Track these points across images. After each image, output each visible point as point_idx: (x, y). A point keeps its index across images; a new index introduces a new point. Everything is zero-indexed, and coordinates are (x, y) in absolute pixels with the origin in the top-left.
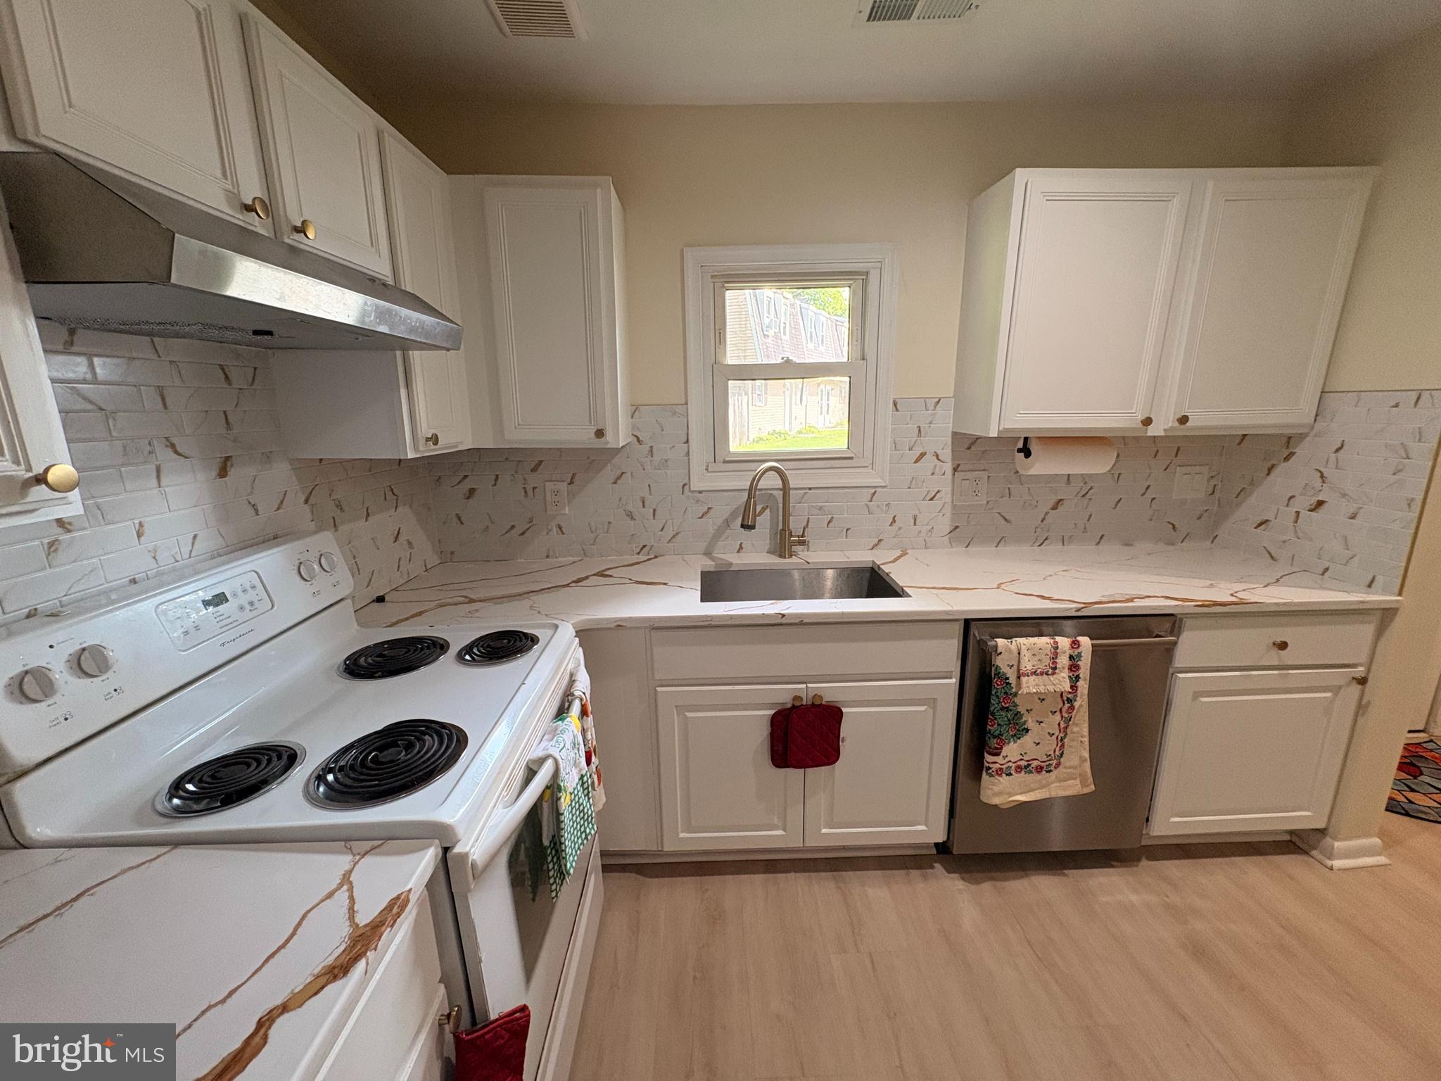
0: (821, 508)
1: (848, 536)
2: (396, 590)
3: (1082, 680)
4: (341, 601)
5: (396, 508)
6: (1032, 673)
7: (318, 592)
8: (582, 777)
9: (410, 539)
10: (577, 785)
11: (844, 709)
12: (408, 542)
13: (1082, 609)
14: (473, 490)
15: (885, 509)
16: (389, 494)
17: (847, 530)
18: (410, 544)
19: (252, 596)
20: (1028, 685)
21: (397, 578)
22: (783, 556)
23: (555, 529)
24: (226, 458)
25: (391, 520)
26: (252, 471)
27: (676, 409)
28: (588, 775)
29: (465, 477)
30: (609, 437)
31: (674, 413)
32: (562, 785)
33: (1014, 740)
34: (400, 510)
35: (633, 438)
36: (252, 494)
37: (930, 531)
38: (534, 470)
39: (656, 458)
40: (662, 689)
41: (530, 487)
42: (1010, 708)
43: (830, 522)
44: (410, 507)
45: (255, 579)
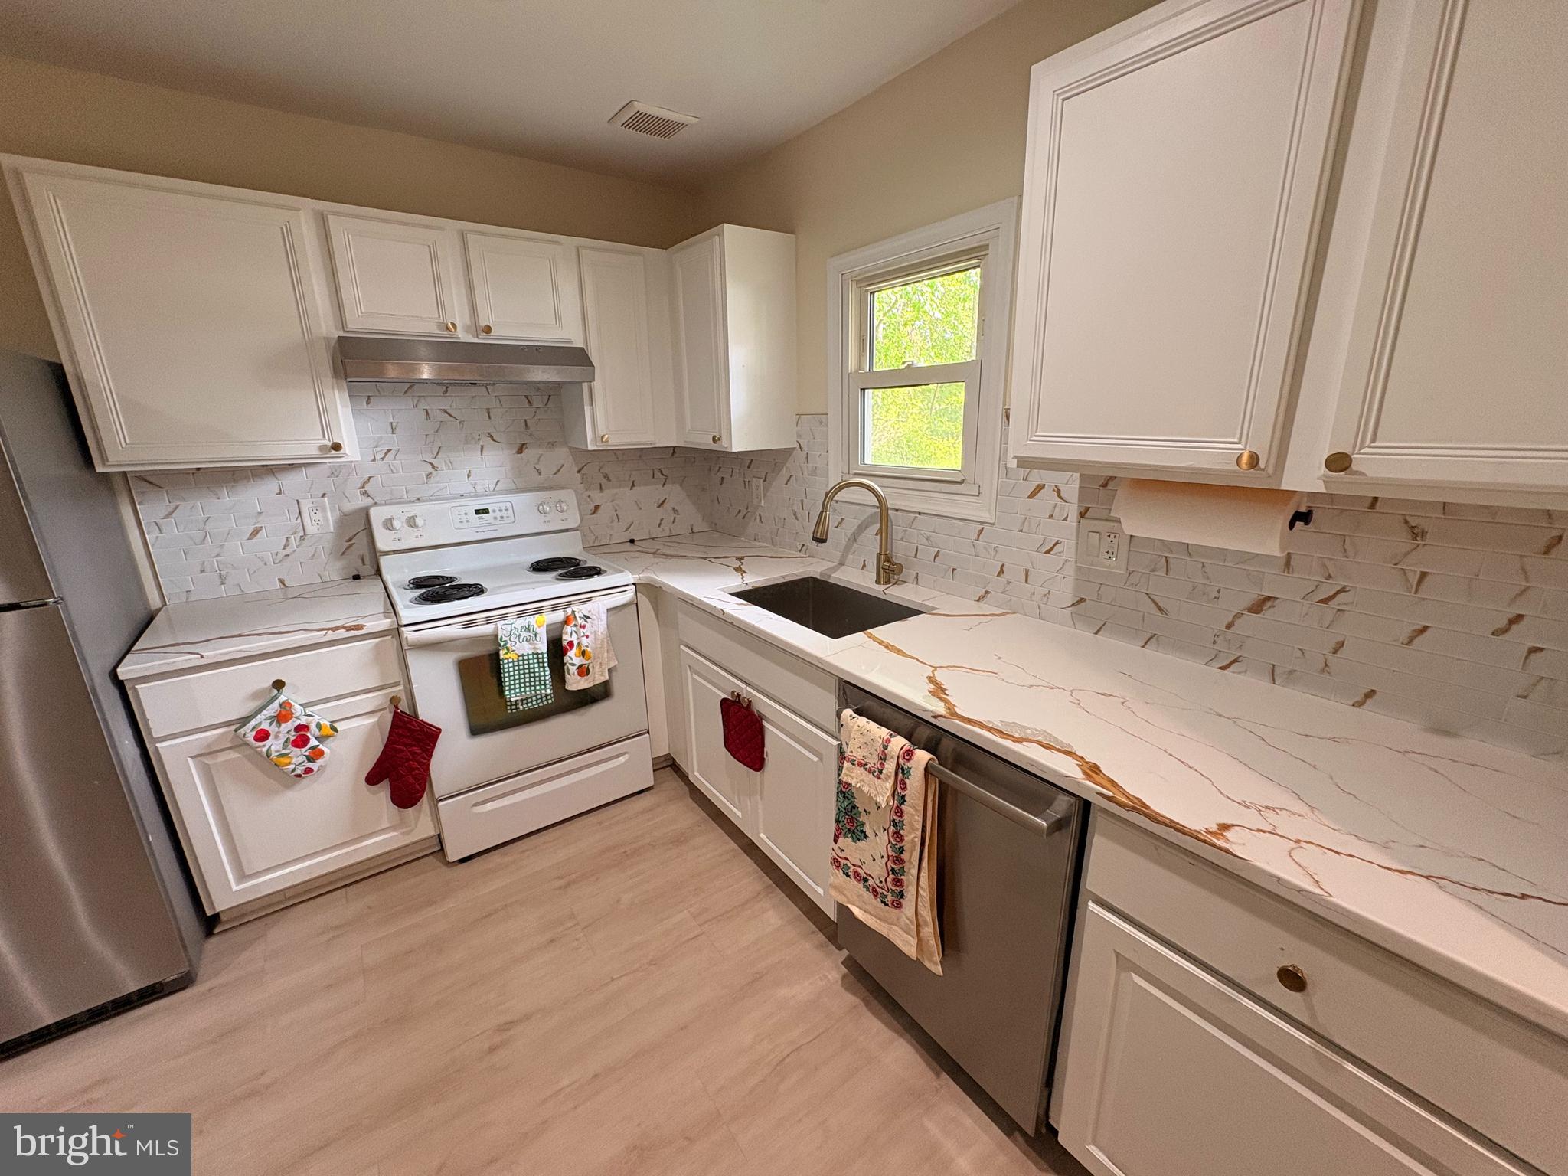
0: (928, 538)
2: (653, 539)
3: (909, 806)
4: (567, 530)
5: (664, 484)
6: (860, 765)
7: (549, 521)
8: (537, 654)
9: (676, 508)
10: (528, 655)
11: (765, 723)
12: (673, 509)
13: (939, 718)
14: (723, 478)
15: (993, 553)
16: (658, 474)
17: (954, 570)
18: (675, 511)
19: (504, 514)
20: (852, 775)
21: (657, 532)
22: (878, 582)
23: (758, 517)
24: (524, 444)
25: (657, 492)
26: (540, 451)
27: (821, 418)
28: (545, 656)
29: (720, 468)
30: (724, 443)
31: (821, 422)
32: (502, 644)
33: (852, 837)
34: (668, 487)
35: (796, 445)
36: (537, 463)
37: (1045, 595)
38: (749, 467)
39: (810, 465)
40: (682, 647)
41: (746, 480)
42: (847, 795)
43: (936, 556)
44: (681, 485)
45: (509, 506)
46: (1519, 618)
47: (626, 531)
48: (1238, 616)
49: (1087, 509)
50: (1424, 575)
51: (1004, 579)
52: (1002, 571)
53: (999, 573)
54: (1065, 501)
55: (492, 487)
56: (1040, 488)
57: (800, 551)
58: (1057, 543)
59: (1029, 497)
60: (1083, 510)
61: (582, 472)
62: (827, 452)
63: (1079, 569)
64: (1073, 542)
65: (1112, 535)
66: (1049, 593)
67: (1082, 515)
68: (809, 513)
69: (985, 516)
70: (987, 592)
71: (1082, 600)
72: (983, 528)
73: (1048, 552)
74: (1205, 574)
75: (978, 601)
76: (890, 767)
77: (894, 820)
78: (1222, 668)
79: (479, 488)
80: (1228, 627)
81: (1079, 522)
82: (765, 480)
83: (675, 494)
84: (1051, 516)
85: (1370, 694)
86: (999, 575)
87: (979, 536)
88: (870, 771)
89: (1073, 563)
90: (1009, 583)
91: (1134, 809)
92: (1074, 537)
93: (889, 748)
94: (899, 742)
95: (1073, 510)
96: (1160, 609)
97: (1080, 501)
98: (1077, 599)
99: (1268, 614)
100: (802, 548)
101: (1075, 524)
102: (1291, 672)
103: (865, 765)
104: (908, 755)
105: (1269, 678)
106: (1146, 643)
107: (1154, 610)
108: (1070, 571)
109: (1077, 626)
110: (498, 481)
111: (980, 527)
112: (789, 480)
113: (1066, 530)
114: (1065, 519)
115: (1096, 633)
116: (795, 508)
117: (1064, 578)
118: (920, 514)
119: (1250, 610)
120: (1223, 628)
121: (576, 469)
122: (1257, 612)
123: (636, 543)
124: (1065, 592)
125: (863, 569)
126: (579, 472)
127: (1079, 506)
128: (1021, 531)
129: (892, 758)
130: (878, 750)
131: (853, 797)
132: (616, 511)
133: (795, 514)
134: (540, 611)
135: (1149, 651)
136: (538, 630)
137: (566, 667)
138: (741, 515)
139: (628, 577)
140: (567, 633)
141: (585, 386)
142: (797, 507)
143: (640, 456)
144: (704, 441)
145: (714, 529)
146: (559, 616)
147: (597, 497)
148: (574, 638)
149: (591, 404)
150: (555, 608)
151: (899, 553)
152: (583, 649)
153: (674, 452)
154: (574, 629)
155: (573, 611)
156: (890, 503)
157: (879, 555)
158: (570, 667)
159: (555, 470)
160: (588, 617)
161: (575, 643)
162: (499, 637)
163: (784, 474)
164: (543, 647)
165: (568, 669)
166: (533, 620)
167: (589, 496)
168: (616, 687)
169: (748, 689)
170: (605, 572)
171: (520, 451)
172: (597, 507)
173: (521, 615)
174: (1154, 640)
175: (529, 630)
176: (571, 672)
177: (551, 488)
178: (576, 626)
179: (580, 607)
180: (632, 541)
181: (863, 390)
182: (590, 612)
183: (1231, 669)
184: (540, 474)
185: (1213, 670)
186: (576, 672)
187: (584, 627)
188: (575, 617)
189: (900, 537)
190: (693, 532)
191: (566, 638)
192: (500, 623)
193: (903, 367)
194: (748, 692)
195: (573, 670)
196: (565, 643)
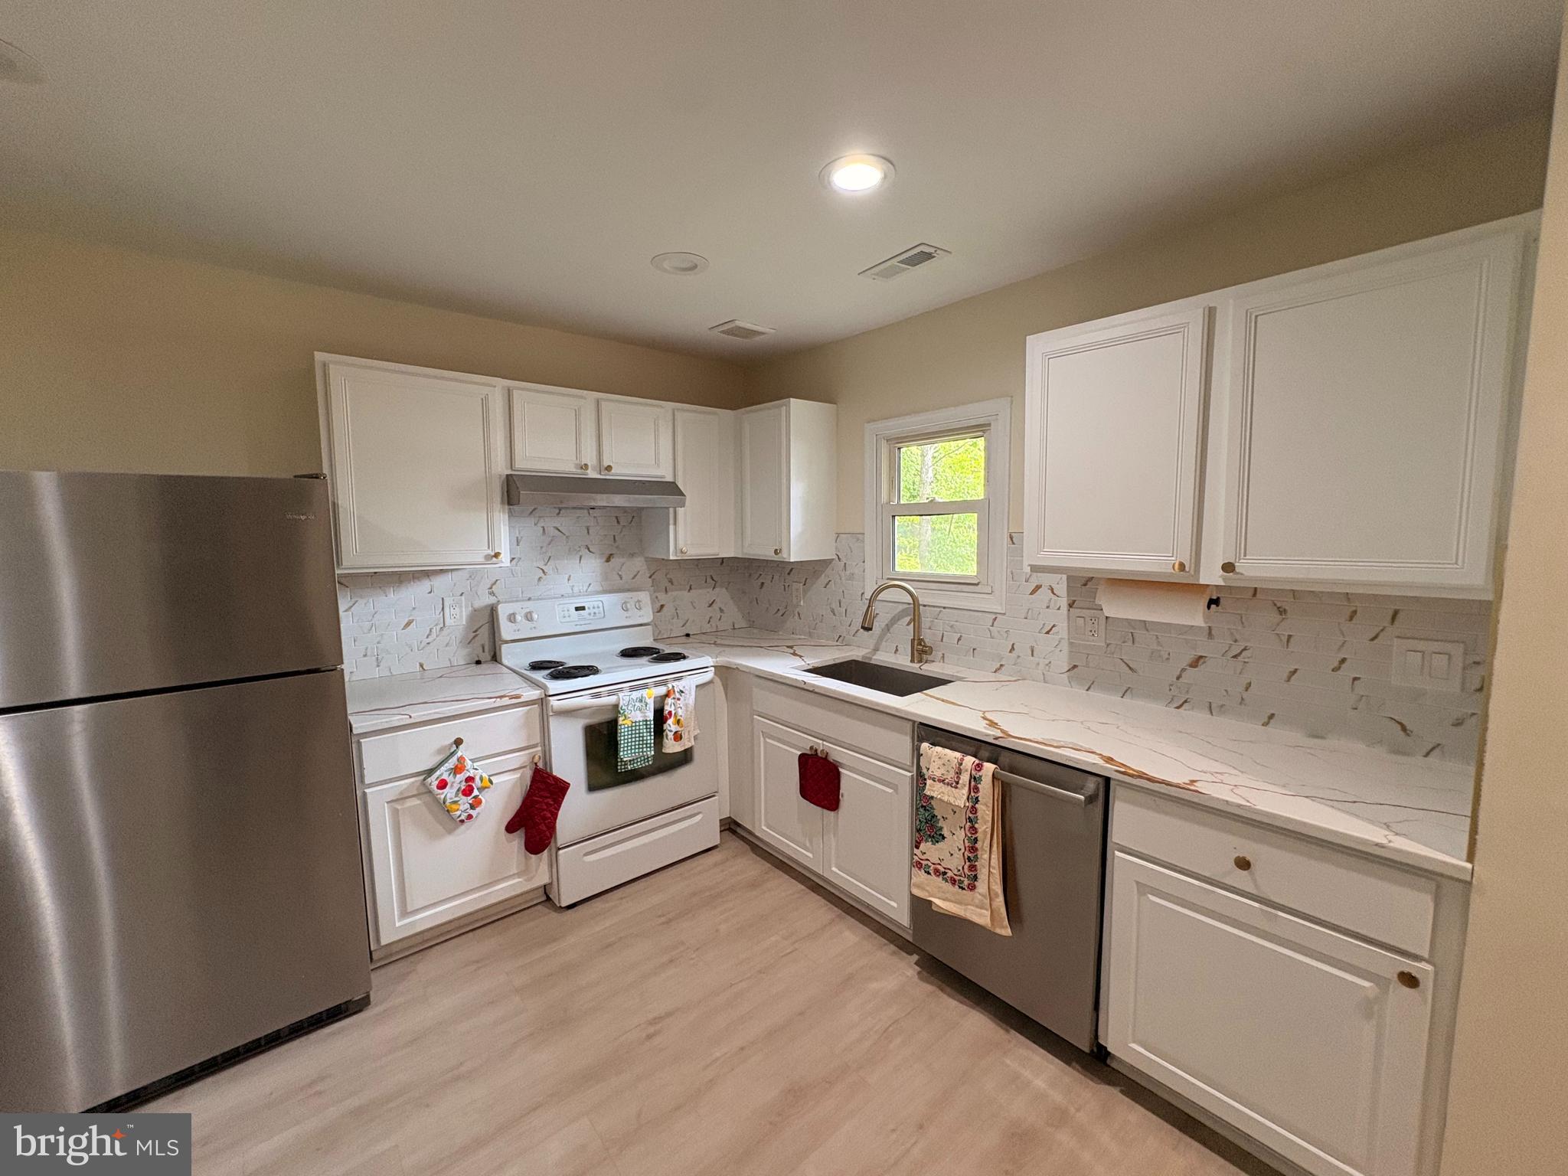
0: (952, 627)
1: (976, 655)
2: (704, 633)
3: (981, 804)
4: (641, 625)
5: (714, 588)
6: (940, 781)
7: (630, 617)
8: (646, 721)
9: (722, 608)
10: (640, 722)
11: (840, 770)
12: (720, 608)
13: (1000, 739)
14: (763, 583)
15: (1005, 635)
16: (709, 580)
17: (974, 649)
18: (721, 610)
19: (596, 610)
20: (934, 789)
21: (707, 628)
22: (912, 661)
23: (797, 615)
24: (611, 554)
25: (703, 595)
26: (622, 560)
27: (858, 537)
28: (652, 722)
29: (761, 575)
30: (784, 554)
31: (858, 540)
32: (622, 712)
33: (932, 841)
34: (717, 590)
35: (835, 557)
36: (620, 570)
37: (1047, 665)
38: (789, 574)
39: (848, 573)
40: (755, 717)
41: (787, 585)
42: (927, 808)
43: (959, 640)
44: (726, 589)
45: (601, 605)
46: (1343, 661)
47: (683, 626)
48: (1183, 670)
49: (1074, 601)
50: (1290, 637)
51: (1015, 654)
52: (1013, 648)
53: (1011, 650)
54: (1058, 597)
55: (585, 589)
56: (1038, 587)
57: (837, 641)
58: (1054, 626)
59: (1031, 594)
60: (1071, 602)
61: (653, 577)
62: (864, 562)
63: (1071, 644)
64: (1066, 624)
65: (1093, 620)
66: (1050, 662)
67: (1071, 606)
68: (846, 611)
69: (998, 608)
70: (1001, 665)
71: (1075, 667)
72: (996, 617)
73: (1048, 633)
74: (1159, 643)
75: (995, 672)
76: (965, 778)
77: (969, 817)
78: (1178, 708)
79: (576, 589)
80: (1178, 678)
81: (1069, 610)
82: (805, 585)
83: (722, 595)
84: (1048, 607)
85: (1272, 716)
86: (1010, 652)
87: (993, 623)
88: (948, 784)
89: (1067, 640)
90: (1019, 657)
91: (1140, 777)
92: (1066, 621)
93: (964, 764)
94: (970, 761)
95: (1064, 602)
96: (1130, 668)
97: (1068, 595)
98: (1071, 666)
99: (1201, 667)
100: (839, 638)
101: (1066, 612)
102: (1222, 706)
103: (943, 781)
104: (979, 767)
105: (1207, 710)
106: (1124, 695)
107: (1127, 670)
108: (1065, 646)
109: (1073, 686)
110: (590, 585)
111: (994, 617)
112: (827, 584)
113: (1060, 616)
114: (1059, 609)
115: (1087, 690)
116: (833, 606)
117: (1061, 651)
118: (944, 608)
119: (1191, 666)
120: (1175, 680)
121: (649, 575)
122: (1196, 666)
123: (691, 636)
124: (1062, 661)
125: (895, 652)
126: (650, 577)
127: (1068, 600)
128: (1026, 618)
129: (967, 771)
130: (954, 767)
131: (932, 808)
132: (676, 609)
133: (833, 611)
134: (645, 687)
135: (1127, 700)
136: (648, 701)
137: (665, 734)
138: (781, 613)
139: (708, 661)
140: (668, 704)
141: (671, 510)
142: (835, 605)
143: (697, 565)
144: (767, 553)
145: (752, 625)
146: (662, 690)
147: (662, 596)
148: (672, 708)
149: (675, 524)
150: (657, 684)
151: (928, 636)
152: (678, 718)
153: (723, 562)
154: (673, 701)
155: (673, 687)
156: (922, 601)
157: (913, 641)
158: (669, 733)
159: (632, 576)
160: (682, 692)
161: (673, 712)
162: (620, 706)
163: (823, 580)
164: (651, 716)
165: (667, 735)
166: (645, 692)
167: (657, 597)
168: (697, 755)
169: (825, 743)
170: (688, 657)
171: (608, 560)
172: (662, 606)
173: (632, 689)
174: (1129, 692)
175: (642, 701)
176: (669, 738)
177: (629, 590)
178: (674, 698)
179: (675, 684)
180: (688, 635)
181: (894, 517)
182: (684, 687)
183: (1183, 707)
184: (621, 578)
185: (1172, 709)
186: (673, 737)
187: (679, 699)
188: (674, 691)
189: (928, 626)
190: (734, 629)
191: (667, 708)
192: (621, 694)
193: (927, 501)
195: (671, 735)
196: (666, 713)
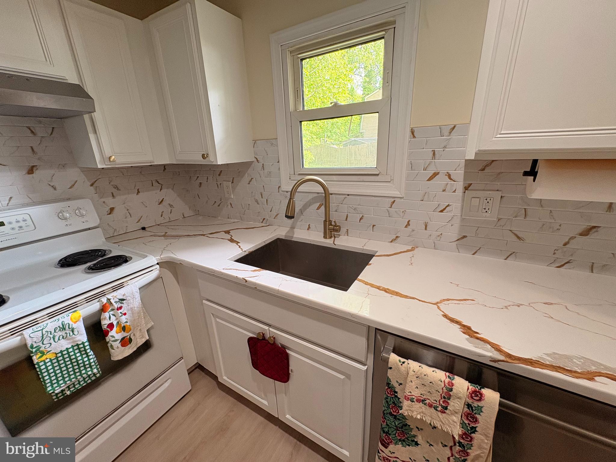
0: (355, 209)
1: (374, 230)
2: (158, 225)
4: (89, 229)
5: (161, 190)
6: (419, 401)
7: (70, 225)
8: (78, 345)
9: (171, 204)
10: (67, 349)
11: (288, 351)
12: (170, 204)
14: (200, 183)
15: (401, 214)
16: (155, 184)
17: (374, 226)
18: (171, 206)
19: (22, 224)
20: (413, 409)
21: (160, 220)
22: (325, 237)
23: (229, 205)
24: (33, 167)
25: (155, 195)
26: (52, 172)
27: (273, 141)
28: (87, 344)
29: (198, 177)
30: (211, 158)
31: (272, 144)
32: (34, 350)
33: (402, 444)
34: (164, 191)
35: (254, 160)
36: (51, 181)
37: (439, 236)
38: (219, 175)
39: (266, 171)
40: (204, 301)
41: (219, 183)
42: (398, 417)
43: (361, 219)
44: (173, 189)
45: (27, 217)
47: (137, 221)
48: (572, 238)
49: (470, 185)
51: (410, 228)
52: (408, 224)
53: (406, 225)
54: (454, 181)
55: (5, 203)
56: (435, 174)
57: (262, 222)
58: (448, 206)
59: (428, 180)
60: (467, 185)
61: (94, 185)
62: (278, 162)
63: (463, 220)
64: (460, 205)
65: (488, 199)
66: (441, 234)
67: (466, 188)
68: (267, 200)
69: (396, 193)
70: (397, 237)
71: (465, 237)
72: (394, 201)
73: (442, 211)
74: (552, 217)
75: (391, 242)
76: (456, 404)
77: (459, 442)
78: (558, 267)
80: (565, 244)
81: (465, 192)
82: (232, 182)
83: (169, 195)
84: (444, 191)
86: (406, 227)
87: (392, 205)
88: (431, 406)
89: (459, 217)
90: (413, 230)
92: (460, 201)
93: (454, 390)
94: (462, 384)
95: (460, 186)
96: (519, 238)
97: (465, 180)
98: (461, 237)
99: (593, 235)
100: (263, 220)
101: (461, 194)
102: (604, 266)
103: (425, 401)
104: (476, 396)
105: (589, 270)
106: (507, 257)
107: (515, 239)
108: (457, 222)
109: (460, 251)
110: (11, 198)
111: (393, 200)
112: (250, 181)
113: (454, 198)
114: (454, 192)
115: (473, 254)
116: (257, 198)
117: (452, 225)
118: (348, 195)
119: (581, 234)
120: (561, 245)
121: (90, 184)
122: (586, 235)
123: (146, 229)
124: (453, 233)
125: (308, 229)
126: (92, 185)
127: (464, 183)
128: (422, 200)
130: (441, 391)
131: (404, 418)
132: (128, 210)
133: (257, 201)
135: (509, 261)
136: (74, 326)
137: (109, 345)
138: (217, 204)
139: (152, 260)
140: (105, 319)
141: (86, 117)
142: (258, 197)
143: (141, 172)
144: (197, 159)
145: (197, 213)
146: (95, 306)
147: (111, 202)
148: (114, 320)
149: (95, 132)
150: (89, 300)
151: (334, 217)
152: (123, 325)
153: (165, 169)
154: (112, 313)
155: (109, 300)
156: (331, 190)
157: (325, 221)
158: (113, 344)
159: (69, 185)
160: (123, 300)
161: (115, 323)
162: (29, 346)
163: (246, 178)
164: (82, 337)
165: (112, 346)
166: (66, 318)
167: (104, 202)
168: (155, 341)
169: (271, 329)
170: (131, 258)
171: (31, 171)
172: (112, 209)
174: (513, 254)
175: (64, 329)
176: (115, 347)
177: (69, 199)
178: (113, 310)
179: (115, 294)
181: (301, 122)
182: (124, 295)
183: (564, 267)
184: (55, 189)
185: (553, 269)
186: (119, 345)
187: (120, 308)
188: (111, 303)
189: (334, 210)
190: (184, 217)
191: (105, 323)
192: (27, 333)
193: (331, 105)
194: (270, 332)
195: (117, 344)
196: (105, 327)
